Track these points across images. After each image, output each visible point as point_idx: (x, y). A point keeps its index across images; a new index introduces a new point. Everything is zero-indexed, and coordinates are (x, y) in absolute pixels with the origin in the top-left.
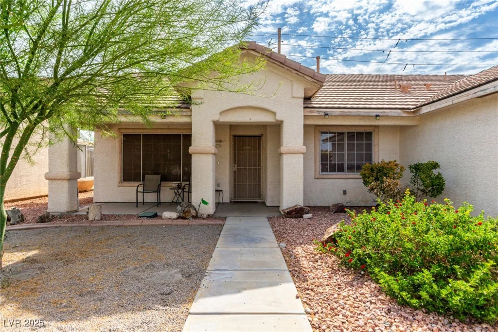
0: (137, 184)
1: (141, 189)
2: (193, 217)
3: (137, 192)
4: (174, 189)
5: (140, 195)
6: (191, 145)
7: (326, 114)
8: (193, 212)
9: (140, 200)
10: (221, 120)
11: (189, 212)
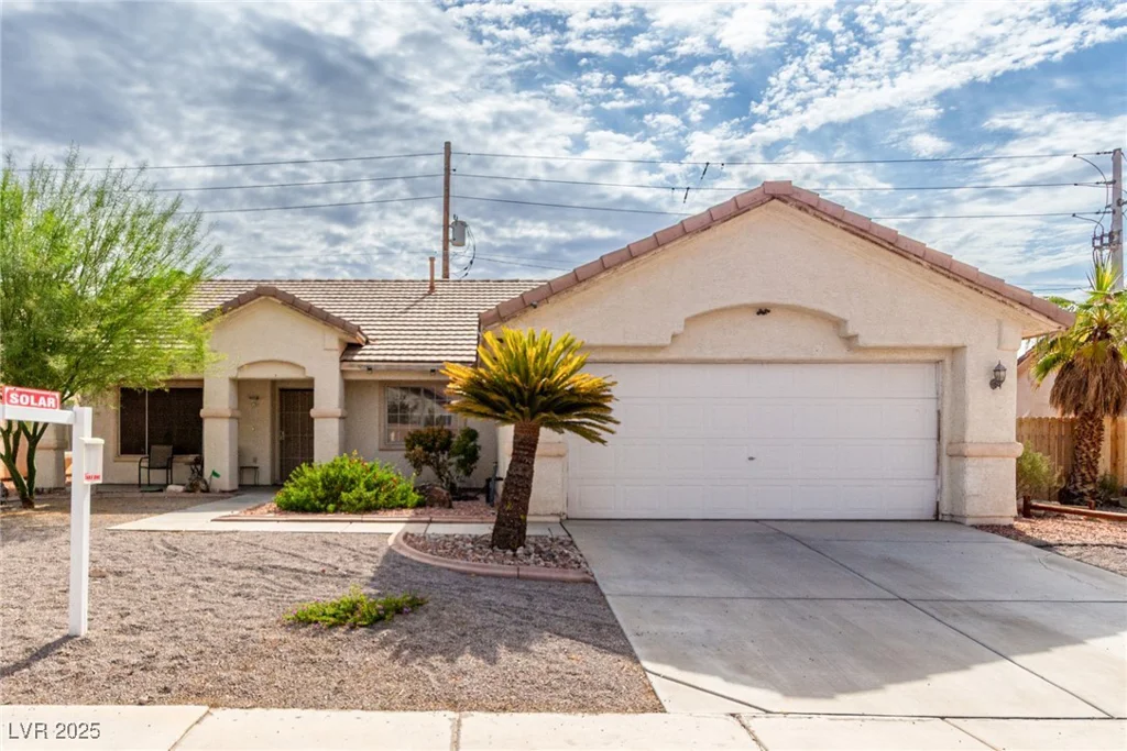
0: (138, 457)
1: (145, 464)
2: (203, 491)
3: (140, 467)
4: (191, 464)
5: (144, 471)
6: (202, 407)
7: (370, 369)
8: (202, 486)
9: (144, 480)
10: (239, 377)
11: (198, 485)
